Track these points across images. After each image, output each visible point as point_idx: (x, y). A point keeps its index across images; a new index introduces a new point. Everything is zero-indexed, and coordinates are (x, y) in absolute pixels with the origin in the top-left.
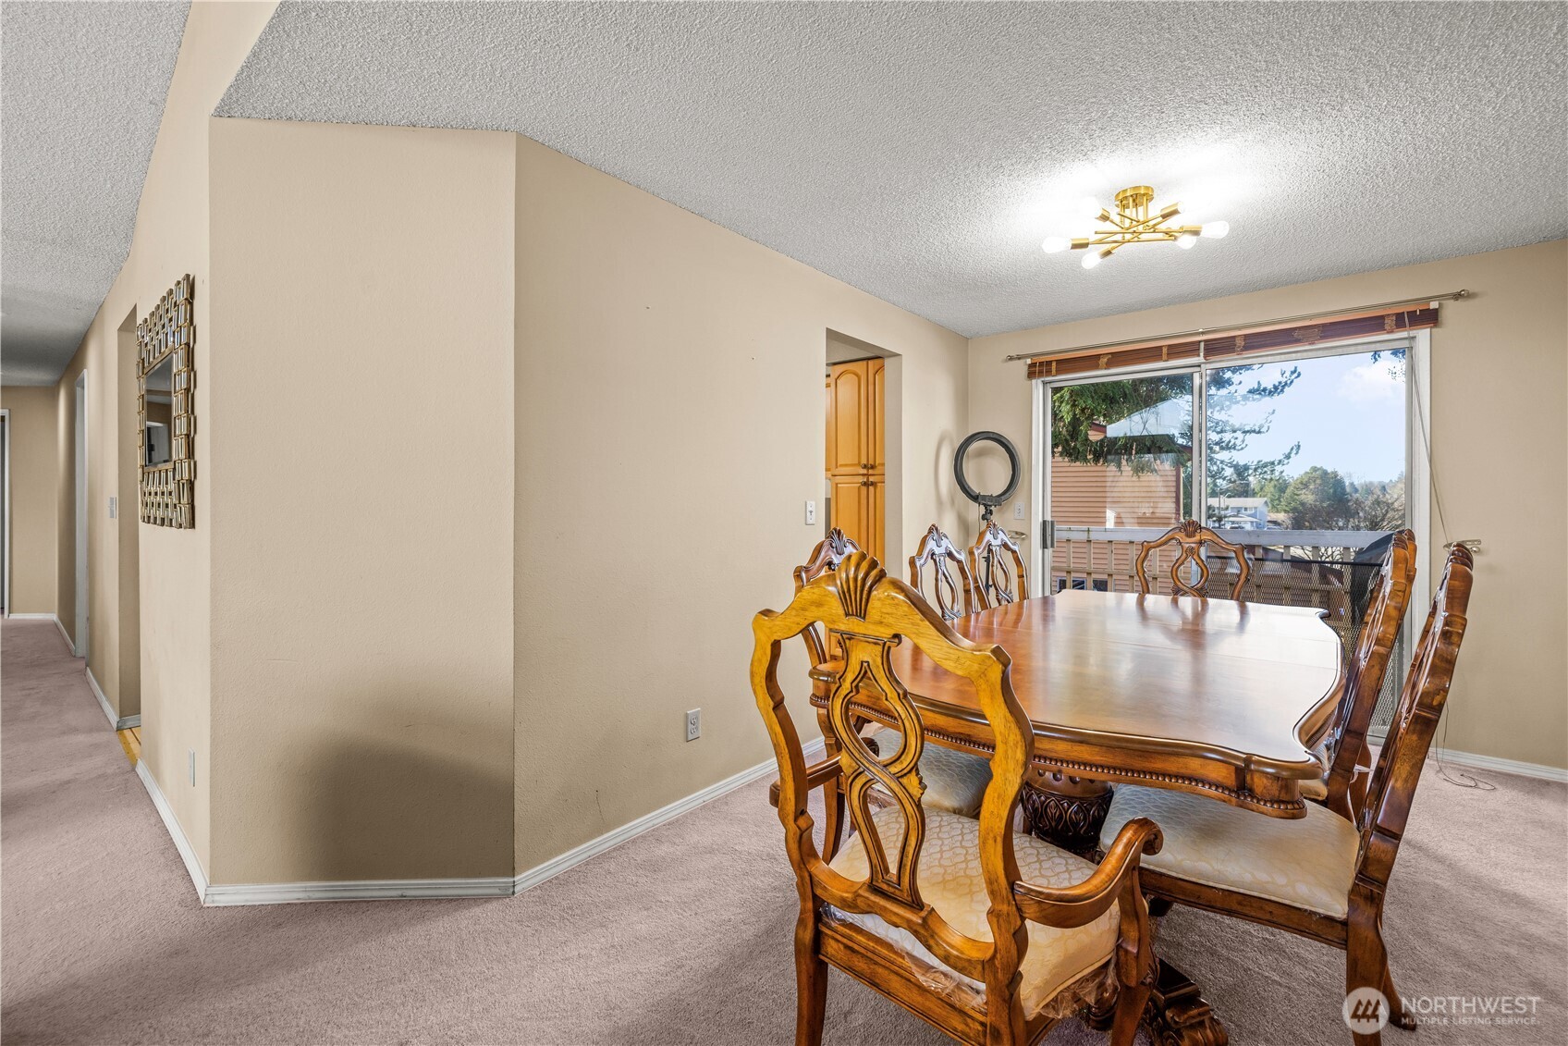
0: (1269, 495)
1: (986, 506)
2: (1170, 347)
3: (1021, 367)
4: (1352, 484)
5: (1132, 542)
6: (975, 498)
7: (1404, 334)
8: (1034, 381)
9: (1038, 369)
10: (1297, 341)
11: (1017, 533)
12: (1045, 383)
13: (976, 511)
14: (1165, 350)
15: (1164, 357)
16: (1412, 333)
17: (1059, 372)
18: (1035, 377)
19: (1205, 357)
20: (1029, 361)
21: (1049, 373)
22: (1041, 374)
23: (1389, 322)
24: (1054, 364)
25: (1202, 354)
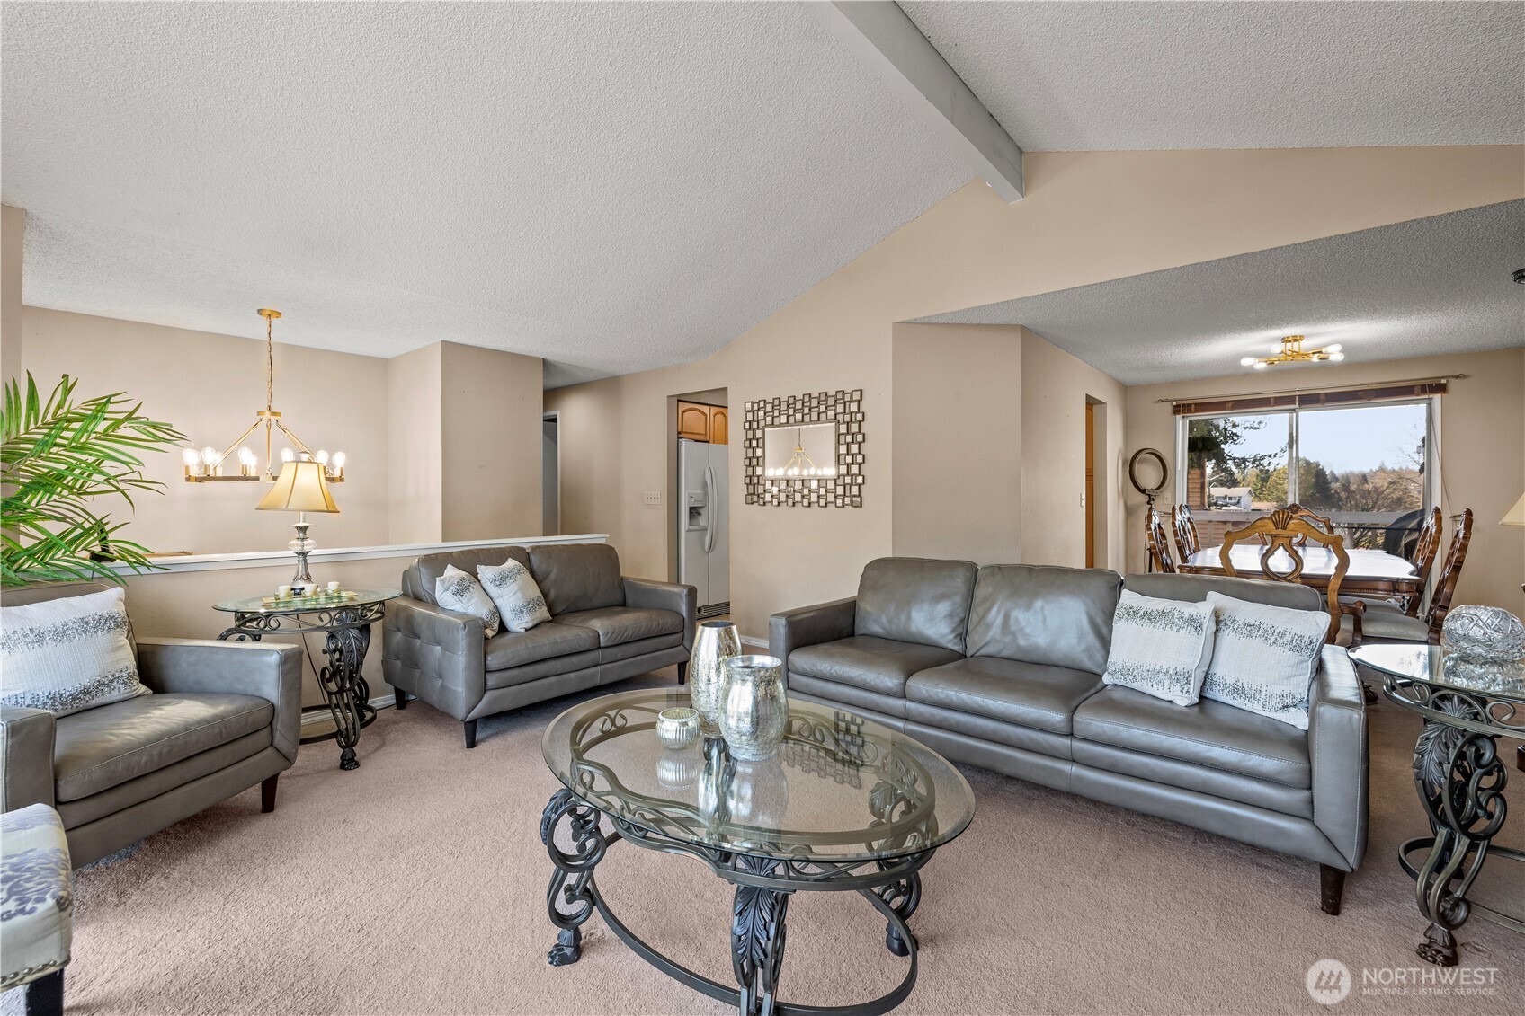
0: (1252, 484)
1: (1149, 495)
2: (1276, 398)
3: (1168, 408)
4: (1332, 473)
5: (1210, 522)
6: (1143, 491)
7: (1426, 397)
8: (1177, 416)
9: (1181, 408)
10: (1361, 398)
11: (1165, 513)
12: (1183, 417)
13: (1142, 498)
14: (1272, 400)
15: (1272, 404)
16: (1431, 396)
17: (1196, 411)
18: (1179, 414)
19: (1299, 405)
20: (1175, 403)
21: (1190, 411)
22: (1184, 412)
23: (1417, 390)
24: (1193, 406)
25: (1297, 403)
